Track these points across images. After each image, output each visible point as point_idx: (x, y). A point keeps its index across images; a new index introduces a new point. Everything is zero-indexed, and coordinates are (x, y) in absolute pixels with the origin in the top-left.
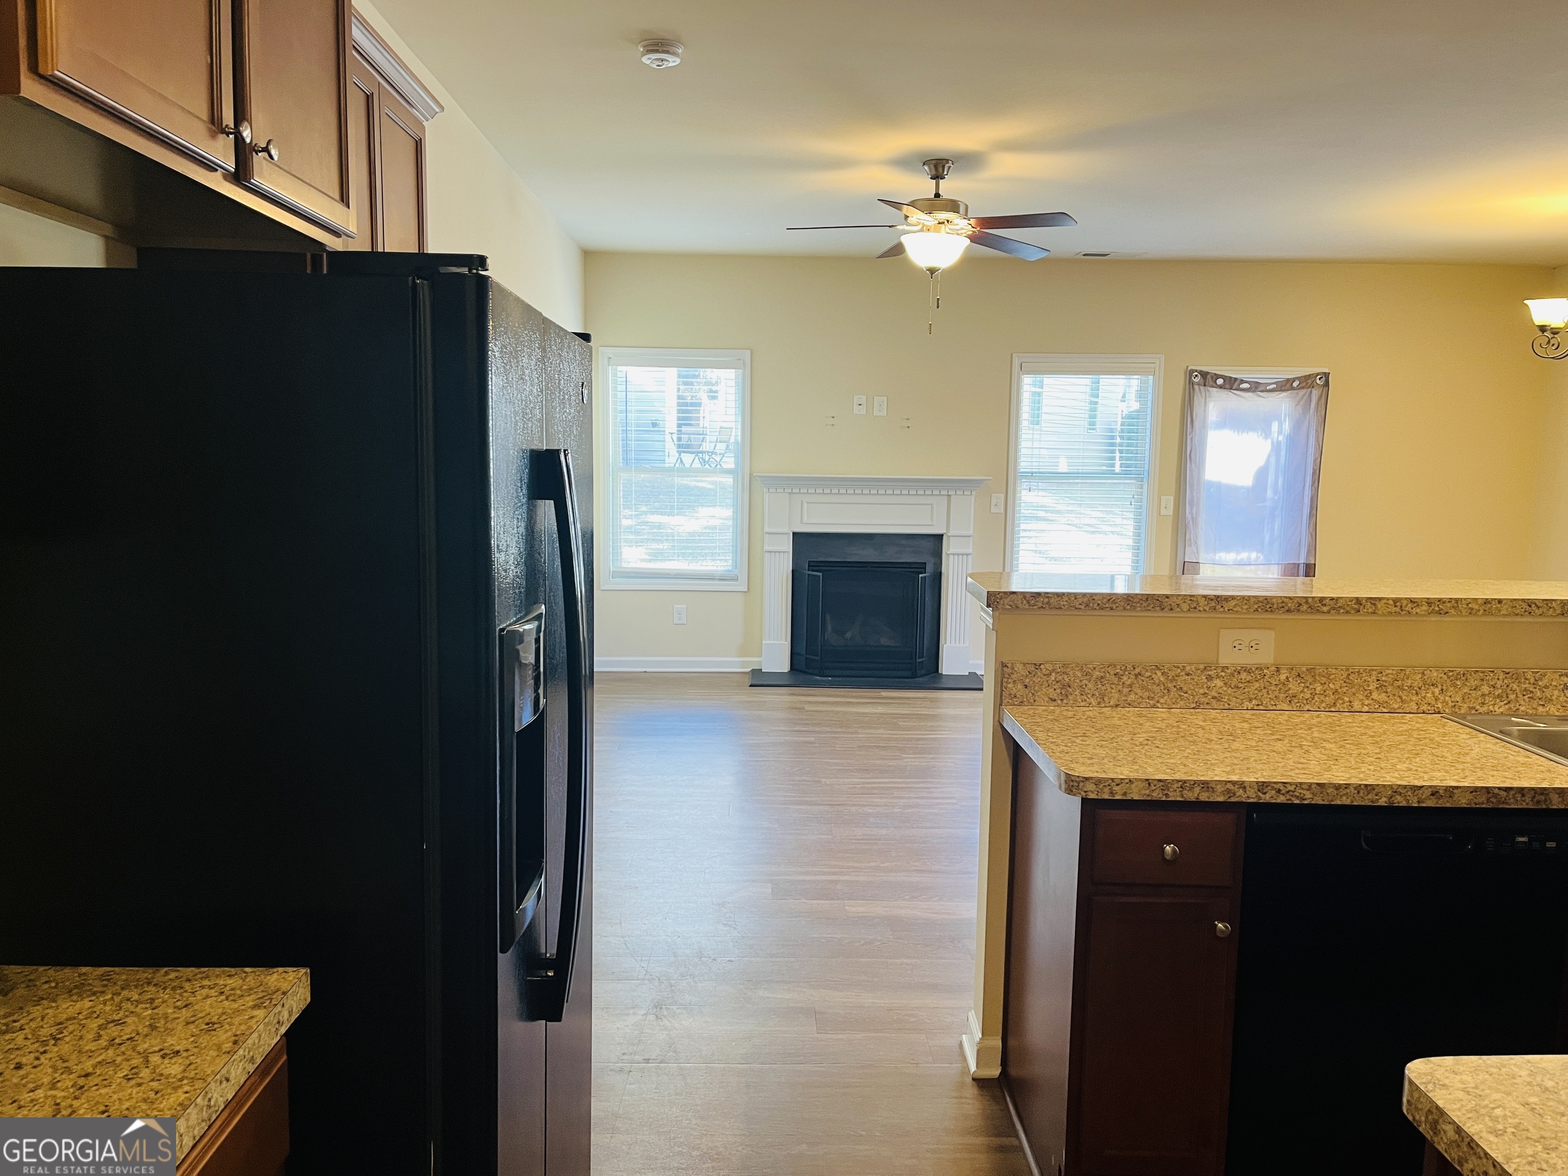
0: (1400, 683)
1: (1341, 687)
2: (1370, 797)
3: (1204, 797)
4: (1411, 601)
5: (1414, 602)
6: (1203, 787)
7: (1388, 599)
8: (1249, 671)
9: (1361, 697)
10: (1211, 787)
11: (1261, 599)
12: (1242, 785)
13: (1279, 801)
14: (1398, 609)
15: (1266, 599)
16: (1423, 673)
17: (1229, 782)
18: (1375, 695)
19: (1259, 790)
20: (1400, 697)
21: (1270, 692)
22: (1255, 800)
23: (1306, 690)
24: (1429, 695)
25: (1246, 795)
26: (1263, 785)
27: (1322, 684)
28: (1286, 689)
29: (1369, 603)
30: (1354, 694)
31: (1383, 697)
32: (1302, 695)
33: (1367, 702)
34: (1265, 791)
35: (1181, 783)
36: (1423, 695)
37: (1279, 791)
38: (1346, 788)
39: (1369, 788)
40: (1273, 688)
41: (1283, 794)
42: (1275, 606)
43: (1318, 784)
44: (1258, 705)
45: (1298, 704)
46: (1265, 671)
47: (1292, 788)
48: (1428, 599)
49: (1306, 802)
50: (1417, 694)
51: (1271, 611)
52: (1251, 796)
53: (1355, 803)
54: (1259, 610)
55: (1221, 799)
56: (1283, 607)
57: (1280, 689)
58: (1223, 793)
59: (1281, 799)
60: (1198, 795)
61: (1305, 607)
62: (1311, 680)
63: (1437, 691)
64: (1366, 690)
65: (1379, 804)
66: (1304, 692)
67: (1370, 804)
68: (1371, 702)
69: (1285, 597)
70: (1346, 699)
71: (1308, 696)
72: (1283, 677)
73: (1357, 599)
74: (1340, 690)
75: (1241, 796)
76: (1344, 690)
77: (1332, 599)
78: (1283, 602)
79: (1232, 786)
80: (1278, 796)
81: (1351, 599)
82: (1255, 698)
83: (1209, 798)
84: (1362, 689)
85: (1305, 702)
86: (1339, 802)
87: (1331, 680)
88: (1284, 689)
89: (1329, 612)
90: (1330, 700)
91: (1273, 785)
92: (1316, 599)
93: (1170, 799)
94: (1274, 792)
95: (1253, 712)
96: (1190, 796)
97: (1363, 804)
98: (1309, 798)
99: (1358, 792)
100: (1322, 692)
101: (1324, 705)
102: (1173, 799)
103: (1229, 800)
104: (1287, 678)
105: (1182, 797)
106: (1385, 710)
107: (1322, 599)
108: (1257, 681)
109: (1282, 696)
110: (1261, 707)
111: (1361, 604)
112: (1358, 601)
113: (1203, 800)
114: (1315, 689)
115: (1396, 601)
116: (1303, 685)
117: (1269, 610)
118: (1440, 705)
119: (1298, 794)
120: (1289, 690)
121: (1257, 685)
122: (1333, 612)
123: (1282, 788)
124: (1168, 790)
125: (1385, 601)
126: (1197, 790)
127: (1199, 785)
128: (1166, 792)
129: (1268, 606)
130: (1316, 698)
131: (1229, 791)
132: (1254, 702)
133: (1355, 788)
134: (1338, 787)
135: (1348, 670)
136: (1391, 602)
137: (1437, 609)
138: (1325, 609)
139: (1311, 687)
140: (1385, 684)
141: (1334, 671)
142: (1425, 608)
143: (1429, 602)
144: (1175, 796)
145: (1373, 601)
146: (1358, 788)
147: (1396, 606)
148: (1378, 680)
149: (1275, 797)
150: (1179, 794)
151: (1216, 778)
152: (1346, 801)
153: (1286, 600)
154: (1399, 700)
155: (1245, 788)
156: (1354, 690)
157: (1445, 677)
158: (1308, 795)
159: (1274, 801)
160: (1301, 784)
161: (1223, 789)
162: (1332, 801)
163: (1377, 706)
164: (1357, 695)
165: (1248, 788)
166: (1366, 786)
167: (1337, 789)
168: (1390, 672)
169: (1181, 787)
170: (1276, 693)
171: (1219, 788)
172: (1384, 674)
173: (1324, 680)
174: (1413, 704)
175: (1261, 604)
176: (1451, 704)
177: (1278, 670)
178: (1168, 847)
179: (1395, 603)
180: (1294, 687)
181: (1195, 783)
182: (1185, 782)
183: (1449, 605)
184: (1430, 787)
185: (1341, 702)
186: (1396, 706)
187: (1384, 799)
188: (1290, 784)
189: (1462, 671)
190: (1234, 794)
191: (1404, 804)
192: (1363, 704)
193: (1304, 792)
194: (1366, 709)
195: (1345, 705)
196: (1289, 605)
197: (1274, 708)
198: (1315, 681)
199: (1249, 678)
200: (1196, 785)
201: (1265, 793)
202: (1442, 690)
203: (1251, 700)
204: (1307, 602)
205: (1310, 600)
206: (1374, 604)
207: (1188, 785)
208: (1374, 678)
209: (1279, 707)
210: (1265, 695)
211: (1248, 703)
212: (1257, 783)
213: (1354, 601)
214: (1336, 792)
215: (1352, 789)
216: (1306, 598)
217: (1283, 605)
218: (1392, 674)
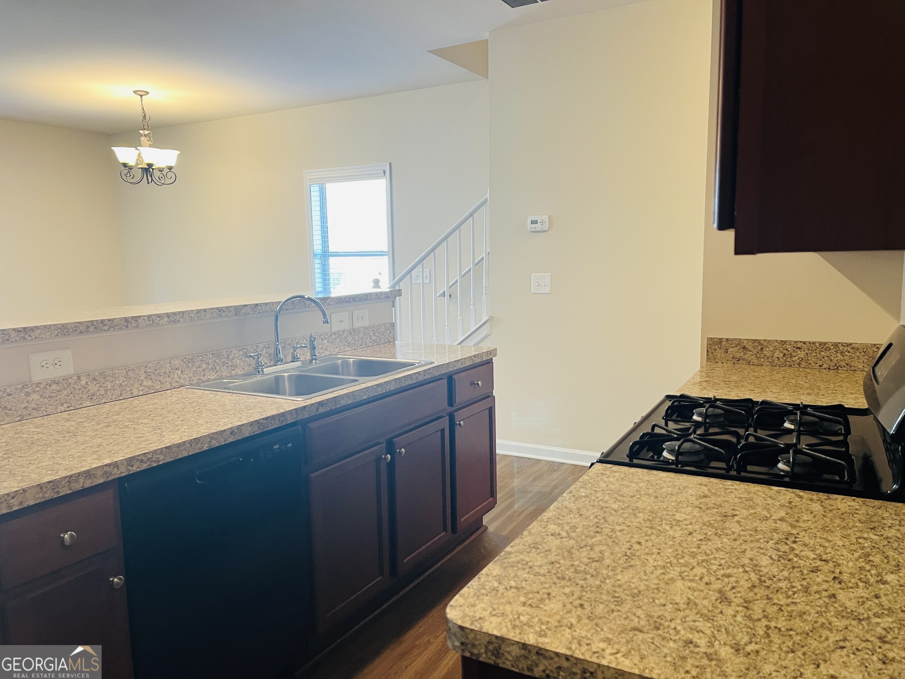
0: (158, 372)
1: (123, 382)
2: (198, 446)
3: (88, 484)
4: (158, 316)
5: (159, 317)
6: (86, 476)
7: (144, 316)
8: (57, 383)
9: (137, 386)
10: (93, 474)
11: (59, 326)
12: (115, 465)
13: (142, 469)
14: (151, 322)
15: (63, 326)
16: (170, 363)
17: (106, 465)
18: (145, 383)
19: (128, 465)
20: (160, 381)
21: (76, 395)
22: (126, 474)
23: (101, 388)
24: (176, 376)
25: (119, 472)
26: (130, 460)
27: (110, 382)
28: (87, 390)
29: (133, 321)
30: (132, 385)
31: (150, 383)
32: (98, 393)
33: (141, 388)
34: (132, 464)
35: (68, 478)
36: (172, 376)
37: (142, 461)
38: (184, 445)
39: (197, 440)
40: (77, 392)
41: (145, 462)
42: (71, 330)
43: (166, 447)
44: (69, 407)
45: (97, 400)
46: (70, 380)
47: (150, 456)
48: (167, 313)
49: (161, 463)
50: (169, 376)
51: (68, 335)
52: (123, 472)
53: (191, 454)
54: (59, 335)
55: (101, 481)
56: (76, 330)
57: (83, 391)
58: (102, 475)
59: (144, 466)
60: (83, 484)
61: (92, 328)
62: (103, 381)
63: (179, 372)
64: (139, 380)
65: (204, 449)
66: (100, 390)
67: (199, 451)
68: (144, 387)
69: (76, 323)
70: (128, 389)
71: (103, 392)
72: (83, 382)
73: (125, 318)
74: (123, 384)
75: (117, 473)
76: (125, 383)
77: (109, 320)
78: (76, 327)
79: (108, 468)
80: (142, 465)
81: (121, 319)
82: (66, 402)
83: (92, 483)
84: (136, 380)
85: (101, 397)
86: (181, 457)
87: (116, 378)
88: (86, 391)
89: (109, 329)
90: (118, 392)
91: (137, 458)
92: (99, 322)
93: (61, 495)
94: (138, 463)
95: (67, 413)
96: (77, 487)
97: (195, 452)
98: (163, 459)
99: (191, 446)
100: (112, 388)
101: (114, 396)
102: (64, 494)
103: (108, 480)
104: (86, 382)
105: (70, 489)
106: (153, 391)
107: (102, 321)
108: (64, 389)
109: (85, 396)
110: (71, 408)
111: (128, 322)
112: (126, 319)
113: (87, 487)
114: (107, 386)
115: (149, 317)
116: (98, 385)
117: (67, 333)
118: (182, 381)
119: (154, 459)
120: (89, 391)
121: (66, 392)
122: (111, 329)
123: (144, 458)
124: (58, 487)
125: (143, 318)
126: (81, 480)
127: (82, 476)
128: (57, 490)
129: (65, 331)
130: (108, 393)
131: (106, 473)
132: (65, 405)
133: (189, 443)
134: (179, 446)
135: (126, 369)
136: (146, 318)
137: (173, 319)
138: (106, 328)
139: (104, 385)
140: (150, 374)
141: (117, 371)
142: (166, 319)
143: (168, 315)
144: (65, 491)
145: (136, 318)
146: (191, 442)
147: (149, 320)
148: (145, 372)
149: (140, 466)
150: (67, 488)
151: (94, 466)
152: (185, 454)
153: (78, 325)
154: (159, 383)
155: (118, 466)
156: (132, 382)
157: (182, 363)
158: (161, 457)
159: (139, 470)
160: (156, 451)
161: (102, 473)
162: (176, 456)
163: (147, 390)
164: (134, 385)
165: (120, 466)
166: (195, 439)
167: (179, 447)
168: (152, 365)
169: (69, 482)
170: (81, 395)
171: (99, 473)
172: (148, 367)
173: (112, 379)
174: (168, 383)
175: (59, 330)
176: (188, 379)
177: (79, 378)
178: (66, 536)
179: (148, 318)
180: (93, 388)
181: (79, 475)
182: (71, 476)
183: (179, 316)
184: (230, 429)
185: (125, 392)
186: (158, 387)
187: (206, 445)
188: (148, 453)
189: (190, 357)
190: (111, 474)
191: (217, 445)
192: (139, 391)
193: (158, 456)
194: (141, 393)
195: (128, 394)
196: (81, 328)
197: (81, 406)
198: (106, 380)
199: (59, 388)
200: (80, 476)
201: (132, 466)
202: (182, 371)
203: (62, 405)
204: (93, 325)
205: (95, 323)
206: (137, 321)
207: (73, 478)
208: (143, 371)
209: (84, 405)
210: (73, 398)
211: (61, 407)
212: (126, 459)
213: (124, 320)
214: (177, 449)
215: (188, 444)
216: (92, 321)
217: (77, 329)
218: (153, 366)
